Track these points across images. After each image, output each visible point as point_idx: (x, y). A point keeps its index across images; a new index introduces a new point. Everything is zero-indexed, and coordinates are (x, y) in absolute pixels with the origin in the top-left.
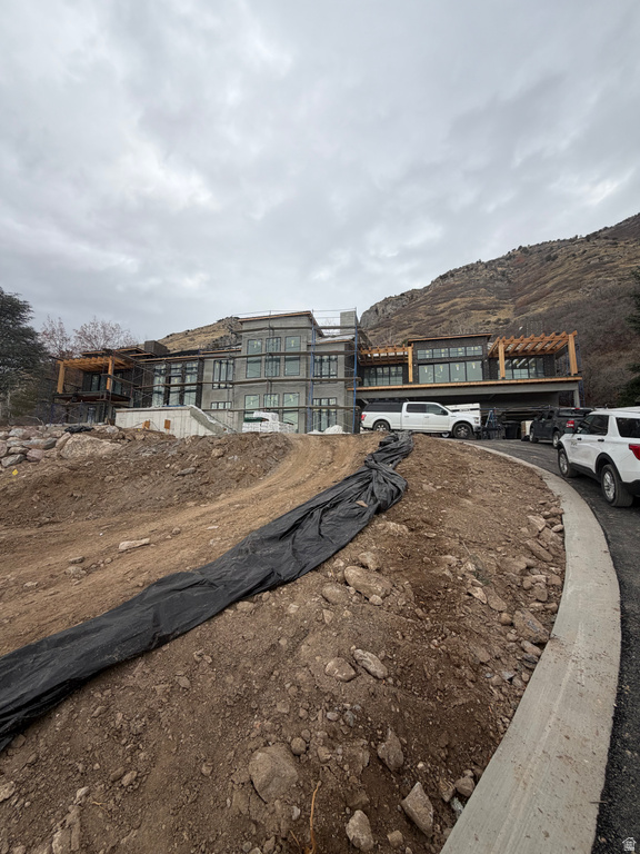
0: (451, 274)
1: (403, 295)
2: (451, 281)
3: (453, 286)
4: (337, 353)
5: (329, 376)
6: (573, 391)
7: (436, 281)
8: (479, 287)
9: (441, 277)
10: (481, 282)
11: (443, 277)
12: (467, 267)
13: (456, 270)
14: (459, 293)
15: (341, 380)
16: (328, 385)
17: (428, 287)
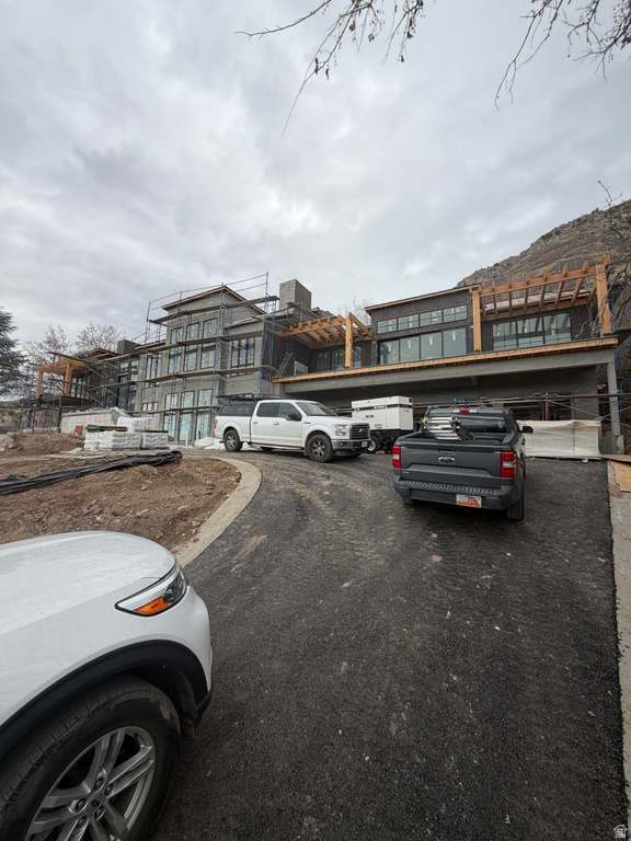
0: (557, 232)
1: (497, 265)
2: (557, 239)
3: (558, 246)
4: (254, 335)
5: (238, 366)
6: (605, 366)
7: (537, 243)
8: (595, 240)
9: (543, 237)
10: (597, 235)
11: (544, 238)
12: (579, 220)
13: (563, 227)
14: (565, 252)
15: (256, 370)
16: (244, 378)
17: (526, 251)
